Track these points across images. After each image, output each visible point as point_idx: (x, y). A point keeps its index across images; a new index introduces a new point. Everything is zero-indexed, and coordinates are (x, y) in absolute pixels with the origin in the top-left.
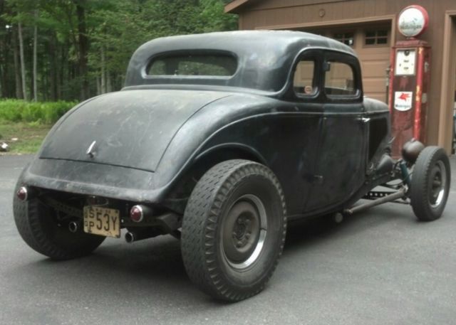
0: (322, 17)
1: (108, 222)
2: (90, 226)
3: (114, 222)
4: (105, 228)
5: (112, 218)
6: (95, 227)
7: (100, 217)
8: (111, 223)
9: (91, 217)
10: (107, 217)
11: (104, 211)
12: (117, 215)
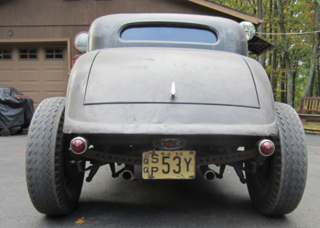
0: (11, 36)
1: (179, 165)
2: (152, 171)
3: (188, 164)
4: (174, 171)
5: (185, 159)
6: (160, 171)
7: (166, 160)
8: (183, 164)
9: (153, 162)
10: (177, 160)
11: (173, 154)
12: (193, 156)
